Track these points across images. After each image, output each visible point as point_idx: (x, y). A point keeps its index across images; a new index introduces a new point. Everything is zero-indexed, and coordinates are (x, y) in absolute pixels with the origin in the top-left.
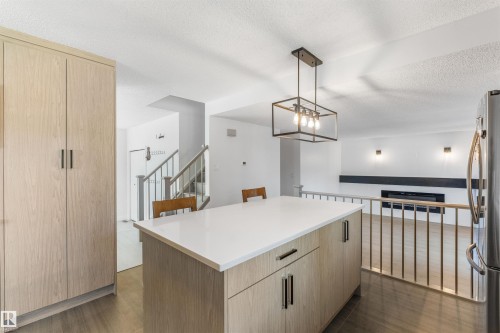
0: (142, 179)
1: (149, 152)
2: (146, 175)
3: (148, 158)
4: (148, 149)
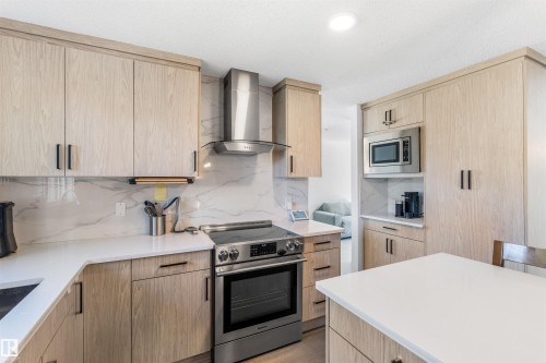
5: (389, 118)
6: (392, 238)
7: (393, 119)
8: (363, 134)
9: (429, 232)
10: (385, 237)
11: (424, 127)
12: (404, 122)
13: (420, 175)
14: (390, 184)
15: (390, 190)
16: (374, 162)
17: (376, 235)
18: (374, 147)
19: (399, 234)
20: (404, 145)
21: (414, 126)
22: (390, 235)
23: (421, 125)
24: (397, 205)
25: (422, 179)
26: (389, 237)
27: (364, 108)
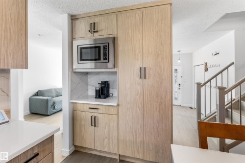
0: (199, 86)
1: (206, 66)
2: (203, 83)
3: (206, 70)
4: (206, 63)
5: (93, 28)
6: (95, 115)
7: (96, 29)
8: (72, 38)
9: (120, 108)
10: (90, 115)
11: (117, 37)
12: (104, 33)
13: (114, 70)
14: (89, 76)
15: (89, 80)
16: (81, 60)
17: (83, 114)
18: (81, 49)
19: (100, 111)
20: (104, 48)
21: (111, 36)
22: (93, 113)
23: (115, 36)
24: (96, 90)
25: (115, 73)
26: (93, 114)
27: (73, 18)
